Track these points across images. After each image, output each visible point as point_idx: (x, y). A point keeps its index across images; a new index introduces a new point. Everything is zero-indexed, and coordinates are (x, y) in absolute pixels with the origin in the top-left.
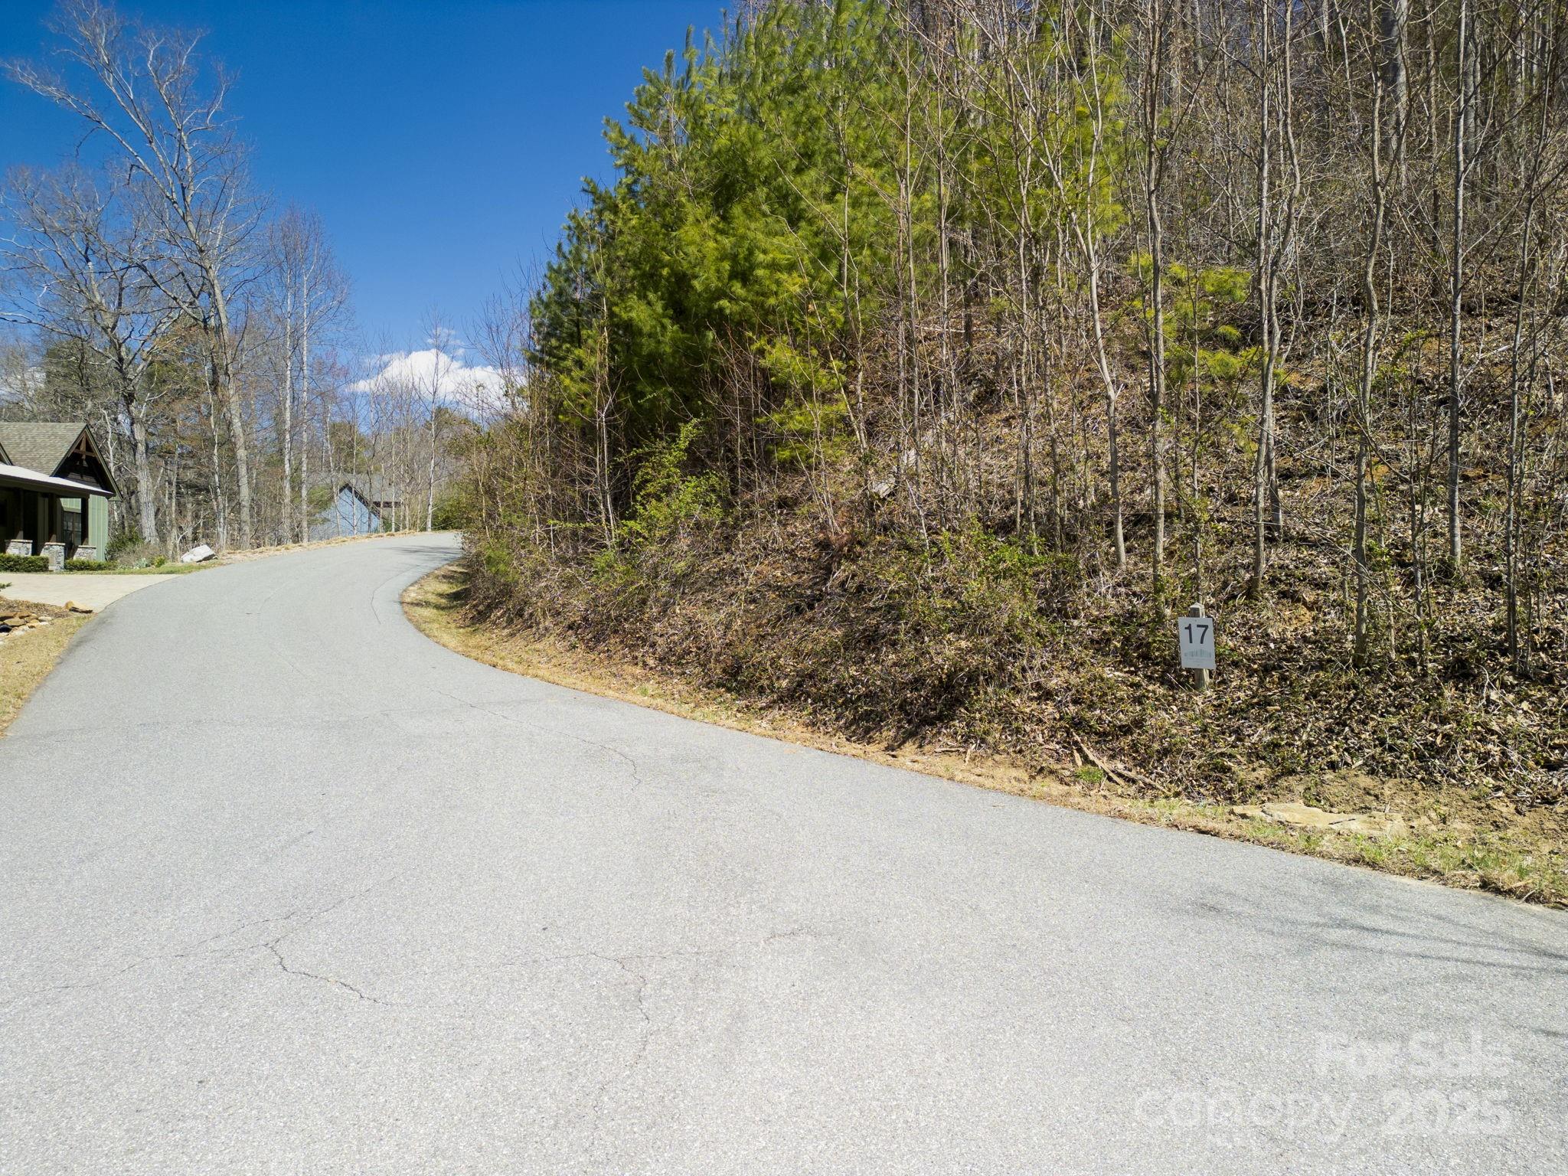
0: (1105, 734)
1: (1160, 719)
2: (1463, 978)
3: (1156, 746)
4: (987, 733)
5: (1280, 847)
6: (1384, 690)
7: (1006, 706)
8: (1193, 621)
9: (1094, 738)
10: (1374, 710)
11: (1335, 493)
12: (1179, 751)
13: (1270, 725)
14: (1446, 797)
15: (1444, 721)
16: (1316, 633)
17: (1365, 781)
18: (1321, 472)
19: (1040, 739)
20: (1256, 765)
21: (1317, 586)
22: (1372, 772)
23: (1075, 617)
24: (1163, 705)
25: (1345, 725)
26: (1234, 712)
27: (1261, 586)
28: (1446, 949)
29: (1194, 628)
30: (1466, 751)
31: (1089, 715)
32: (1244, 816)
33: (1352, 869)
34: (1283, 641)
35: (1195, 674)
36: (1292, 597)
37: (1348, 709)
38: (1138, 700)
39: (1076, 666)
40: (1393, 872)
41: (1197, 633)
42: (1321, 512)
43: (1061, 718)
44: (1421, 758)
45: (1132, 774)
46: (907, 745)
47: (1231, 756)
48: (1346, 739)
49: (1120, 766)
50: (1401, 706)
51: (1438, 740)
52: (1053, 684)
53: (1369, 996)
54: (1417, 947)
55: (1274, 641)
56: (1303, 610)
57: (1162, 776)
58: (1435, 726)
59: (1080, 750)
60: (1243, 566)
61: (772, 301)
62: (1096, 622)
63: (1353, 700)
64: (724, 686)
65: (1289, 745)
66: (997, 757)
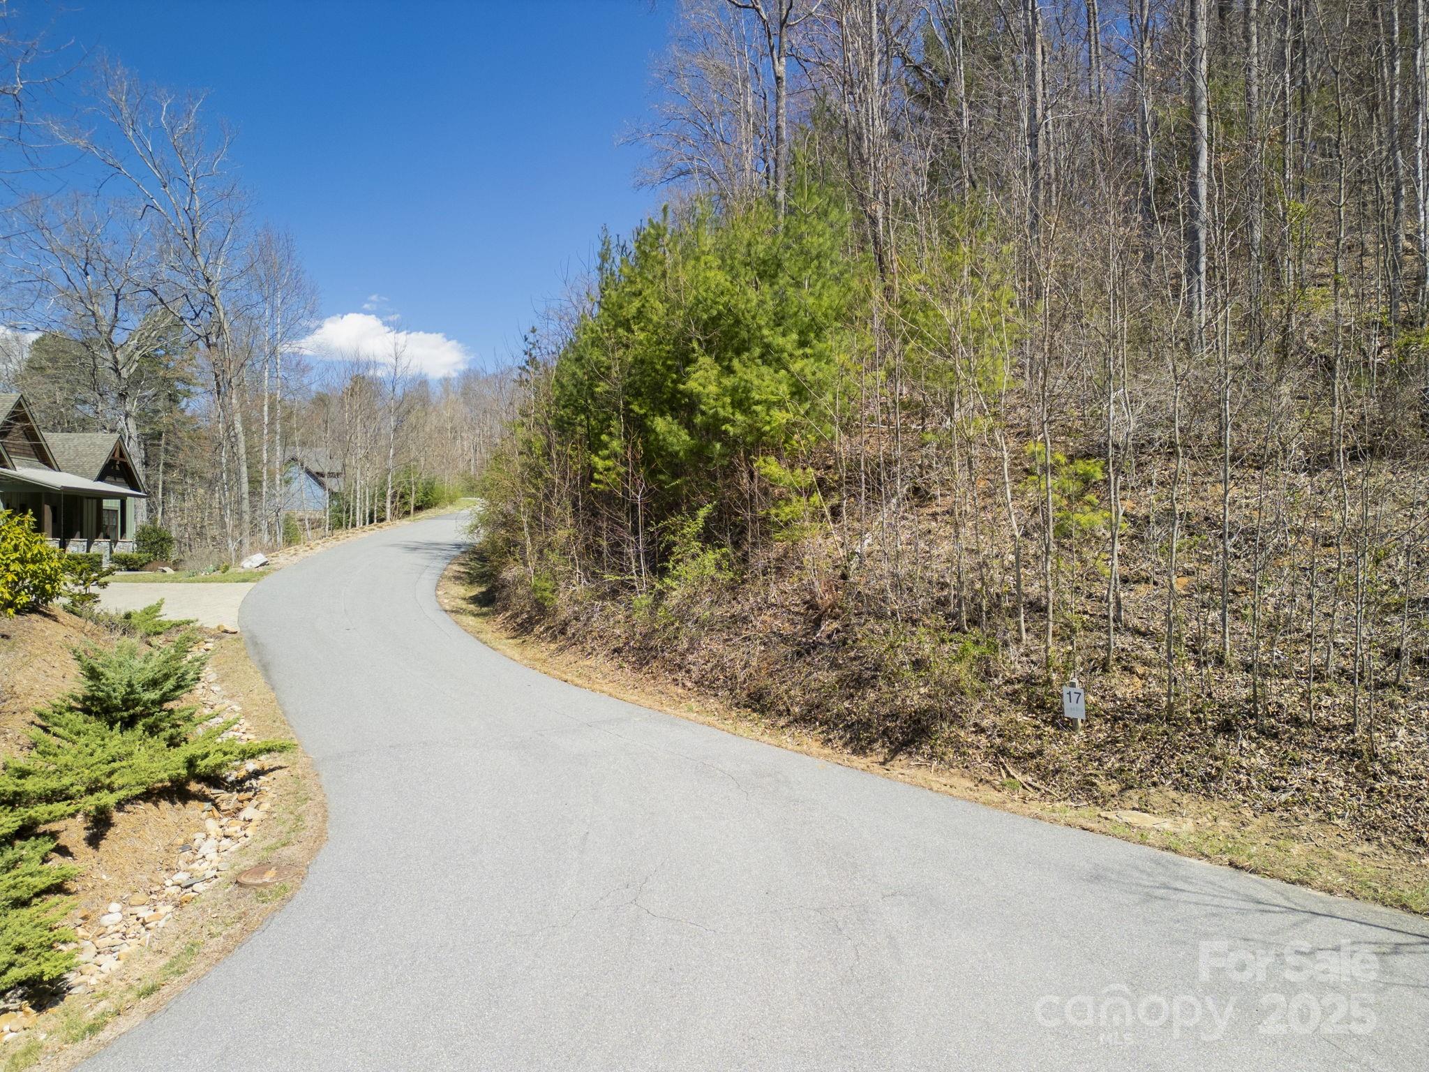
0: (1019, 758)
1: (1052, 749)
2: (1214, 915)
3: (1051, 767)
4: (944, 754)
5: (1127, 839)
6: (1184, 737)
7: (955, 737)
8: (1072, 690)
9: (1014, 760)
10: (1178, 750)
11: (1156, 597)
12: (1065, 771)
13: (1118, 756)
14: (1217, 806)
15: (1216, 759)
16: (1144, 696)
17: (1173, 794)
18: (1147, 580)
19: (980, 761)
20: (1111, 781)
21: (1145, 664)
22: (1176, 789)
23: (996, 676)
24: (1054, 740)
25: (1161, 758)
26: (1097, 747)
27: (1112, 663)
28: (1208, 899)
29: (1072, 694)
30: (1228, 778)
31: (1009, 745)
32: (1106, 818)
33: (1165, 853)
34: (1125, 700)
35: (1073, 721)
36: (1130, 670)
37: (1163, 748)
38: (1039, 737)
39: (1000, 711)
40: (1185, 856)
41: (1074, 697)
42: (1147, 610)
43: (992, 747)
44: (1203, 781)
45: (1037, 785)
46: (896, 762)
47: (1096, 776)
48: (1162, 768)
49: (1030, 779)
50: (1193, 748)
51: (1213, 771)
52: (985, 723)
53: (1172, 924)
54: (1194, 898)
55: (1120, 700)
56: (1137, 679)
57: (1055, 786)
58: (1211, 762)
59: (1004, 768)
60: (1099, 646)
61: (767, 428)
62: (1009, 682)
63: (1166, 743)
64: (750, 707)
65: (1129, 770)
66: (952, 770)
